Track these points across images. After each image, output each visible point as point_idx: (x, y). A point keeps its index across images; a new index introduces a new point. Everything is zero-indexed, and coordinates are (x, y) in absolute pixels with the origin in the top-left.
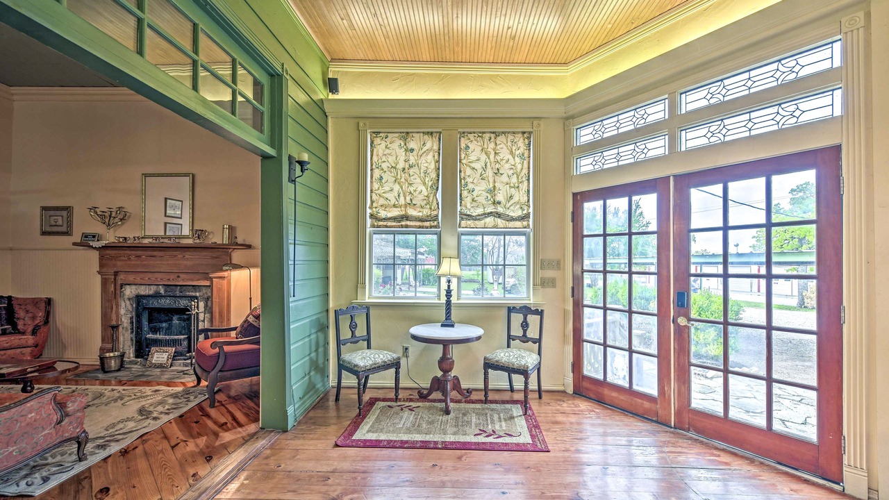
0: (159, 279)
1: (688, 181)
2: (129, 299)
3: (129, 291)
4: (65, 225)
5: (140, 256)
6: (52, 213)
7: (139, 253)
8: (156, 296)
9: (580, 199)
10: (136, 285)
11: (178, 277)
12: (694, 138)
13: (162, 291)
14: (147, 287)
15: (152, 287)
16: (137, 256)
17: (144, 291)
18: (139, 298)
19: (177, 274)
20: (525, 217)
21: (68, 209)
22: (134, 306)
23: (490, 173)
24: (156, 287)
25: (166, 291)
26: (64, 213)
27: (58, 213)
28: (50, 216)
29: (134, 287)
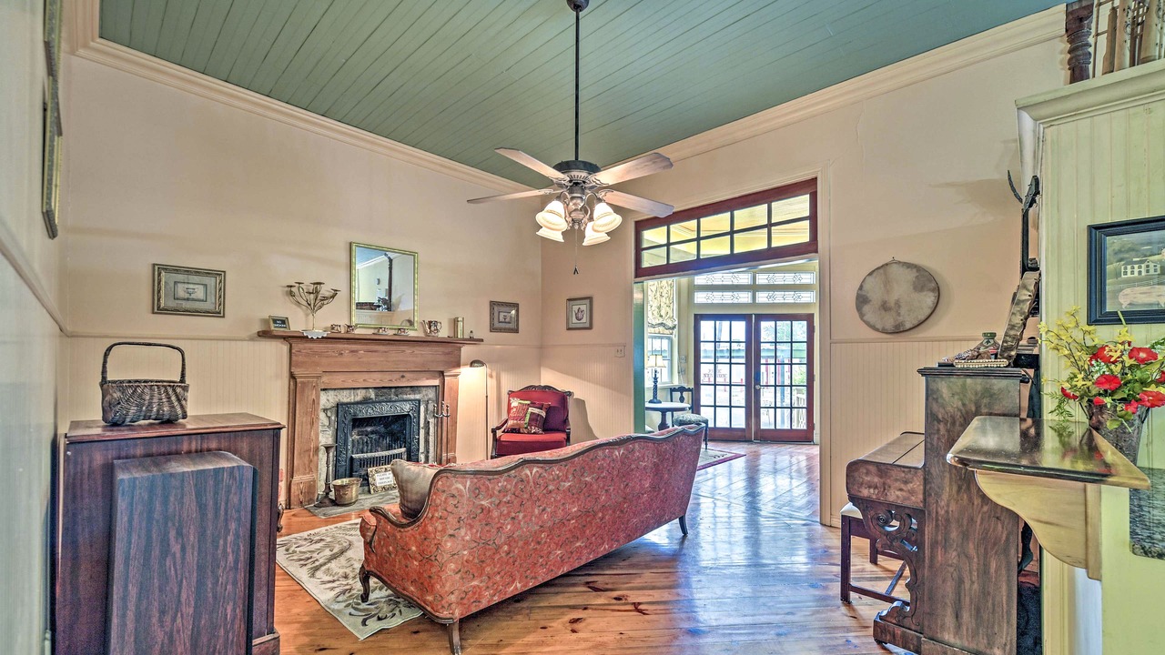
0: (378, 381)
1: (761, 317)
2: (325, 410)
3: (327, 400)
4: (211, 299)
5: (357, 351)
6: (180, 277)
7: (354, 347)
8: (366, 401)
9: (698, 318)
10: (335, 389)
11: (403, 377)
12: (762, 297)
13: (373, 396)
14: (352, 391)
15: (359, 391)
16: (352, 351)
17: (346, 397)
18: (339, 406)
19: (402, 374)
20: (674, 328)
21: (219, 274)
22: (333, 418)
23: (658, 294)
24: (364, 391)
25: (376, 395)
26: (210, 281)
27: (196, 279)
28: (175, 283)
29: (331, 393)
